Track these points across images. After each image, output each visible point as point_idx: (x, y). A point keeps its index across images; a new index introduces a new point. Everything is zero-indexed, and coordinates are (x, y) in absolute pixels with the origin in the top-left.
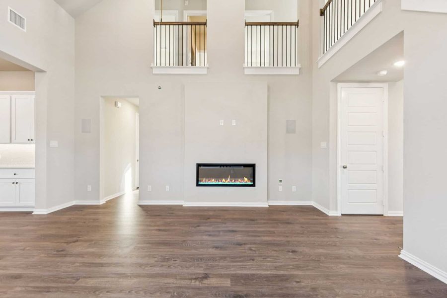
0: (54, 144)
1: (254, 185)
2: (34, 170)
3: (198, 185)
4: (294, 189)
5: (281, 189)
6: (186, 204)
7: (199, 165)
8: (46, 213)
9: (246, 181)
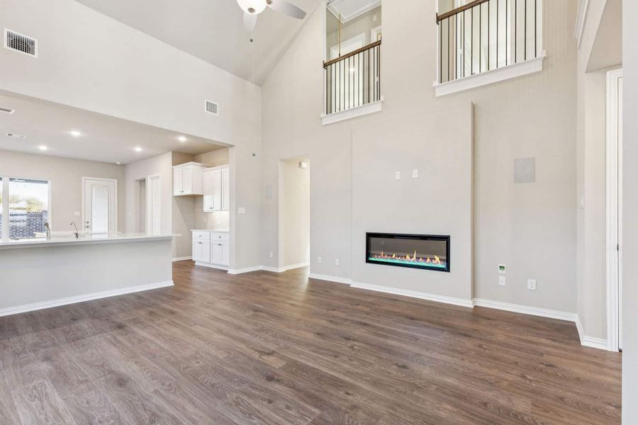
0: (242, 210)
1: (447, 269)
2: (228, 234)
3: (368, 261)
4: (531, 284)
5: (502, 281)
6: (354, 285)
7: (369, 236)
8: (235, 273)
9: (438, 262)
